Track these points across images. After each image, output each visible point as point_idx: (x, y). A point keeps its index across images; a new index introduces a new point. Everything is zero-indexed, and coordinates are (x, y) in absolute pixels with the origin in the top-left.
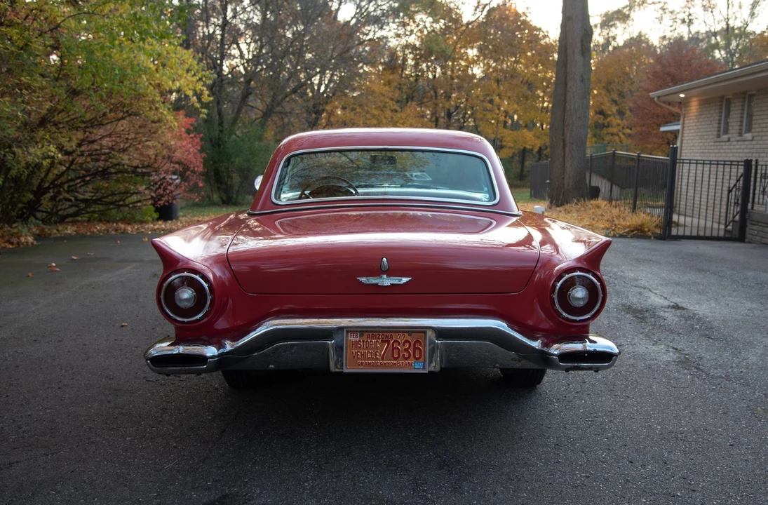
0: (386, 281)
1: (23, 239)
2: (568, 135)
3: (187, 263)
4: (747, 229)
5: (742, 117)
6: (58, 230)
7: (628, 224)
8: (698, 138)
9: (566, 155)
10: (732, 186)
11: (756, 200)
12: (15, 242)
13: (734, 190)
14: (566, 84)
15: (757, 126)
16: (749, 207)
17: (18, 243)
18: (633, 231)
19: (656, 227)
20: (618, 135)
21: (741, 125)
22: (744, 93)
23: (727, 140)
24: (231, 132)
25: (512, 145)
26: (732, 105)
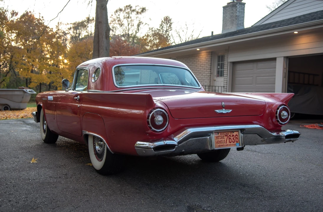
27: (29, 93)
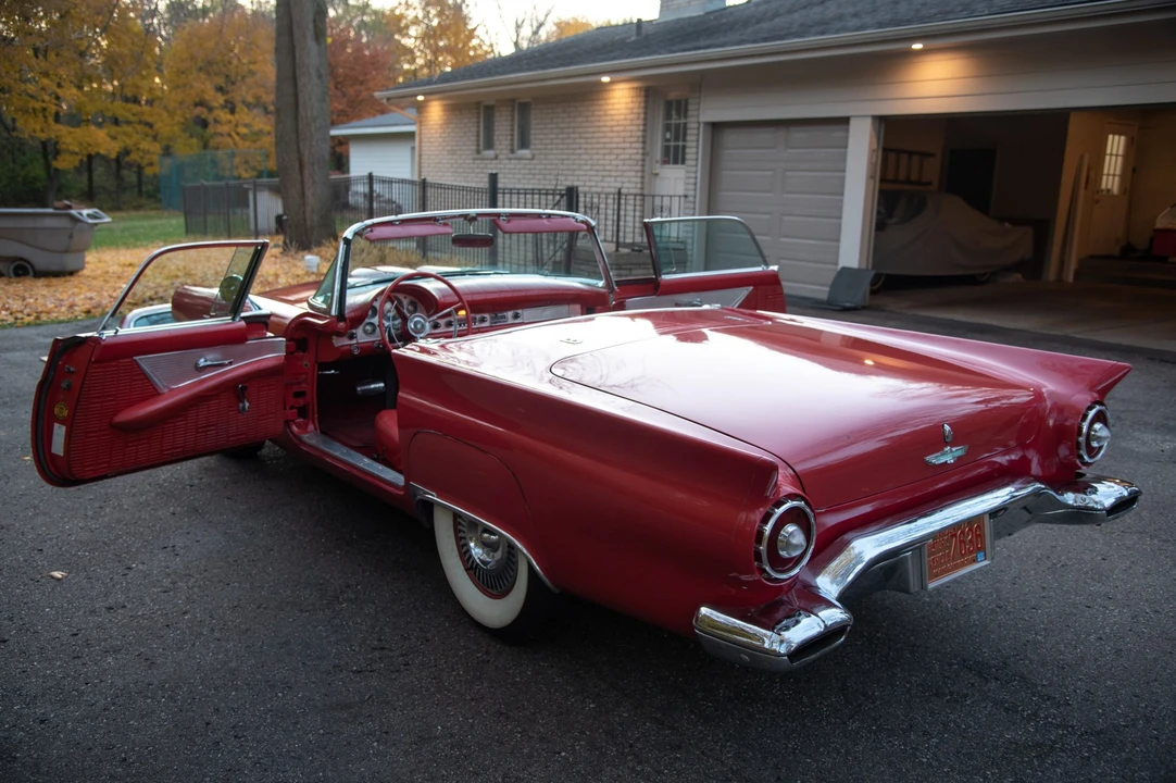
0: (952, 455)
5: (512, 130)
8: (446, 152)
14: (296, 80)
15: (538, 142)
20: (230, 135)
21: (512, 140)
22: (513, 101)
23: (493, 156)
25: (77, 149)
26: (497, 114)
27: (90, 221)
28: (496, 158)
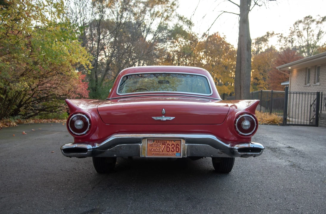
0: (164, 118)
1: (12, 124)
2: (242, 84)
3: (80, 110)
4: (319, 121)
5: (315, 76)
6: (27, 121)
7: (268, 119)
8: (297, 85)
9: (242, 92)
10: (312, 103)
11: (322, 110)
12: (8, 125)
13: (313, 105)
14: (241, 63)
15: (322, 79)
16: (320, 112)
17: (10, 125)
18: (270, 122)
19: (280, 121)
20: (263, 88)
21: (315, 79)
22: (316, 66)
23: (309, 86)
24: (101, 85)
26: (311, 71)
28: (310, 86)
